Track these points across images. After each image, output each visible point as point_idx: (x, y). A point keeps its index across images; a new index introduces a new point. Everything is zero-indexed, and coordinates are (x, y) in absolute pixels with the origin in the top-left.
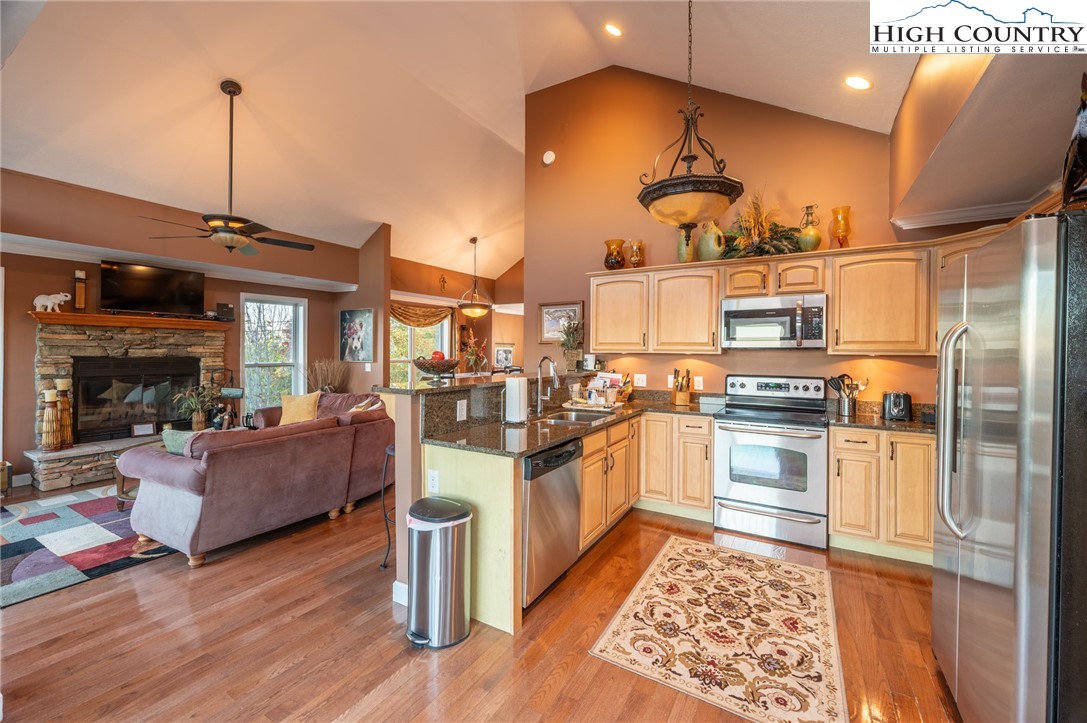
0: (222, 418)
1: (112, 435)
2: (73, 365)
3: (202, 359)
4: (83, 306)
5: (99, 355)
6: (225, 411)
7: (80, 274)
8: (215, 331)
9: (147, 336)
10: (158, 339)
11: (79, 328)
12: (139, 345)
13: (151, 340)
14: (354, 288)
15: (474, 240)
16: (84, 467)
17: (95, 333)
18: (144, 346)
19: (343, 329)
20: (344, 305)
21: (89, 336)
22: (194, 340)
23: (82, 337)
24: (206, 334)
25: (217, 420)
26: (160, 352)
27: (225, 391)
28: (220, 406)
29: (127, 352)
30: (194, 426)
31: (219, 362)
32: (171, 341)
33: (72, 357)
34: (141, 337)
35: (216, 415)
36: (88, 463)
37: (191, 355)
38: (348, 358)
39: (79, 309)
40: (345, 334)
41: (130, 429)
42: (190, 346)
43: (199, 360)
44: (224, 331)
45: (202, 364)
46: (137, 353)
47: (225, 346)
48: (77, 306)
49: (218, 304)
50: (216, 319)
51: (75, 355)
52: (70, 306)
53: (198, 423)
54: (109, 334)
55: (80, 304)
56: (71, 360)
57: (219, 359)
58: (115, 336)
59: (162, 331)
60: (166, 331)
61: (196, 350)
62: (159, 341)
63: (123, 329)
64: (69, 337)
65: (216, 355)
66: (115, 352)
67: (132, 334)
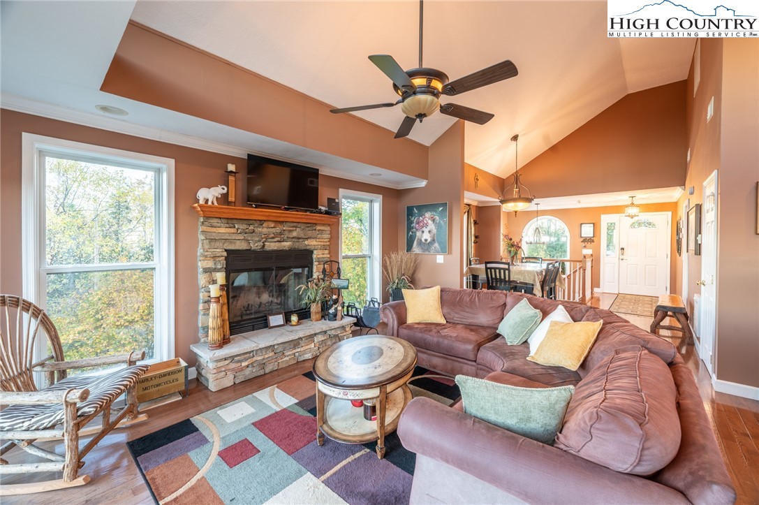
0: (336, 309)
1: (253, 326)
2: (226, 259)
3: (315, 252)
4: (233, 200)
5: (245, 248)
6: (338, 301)
7: (231, 167)
8: (324, 225)
9: (278, 229)
10: (286, 232)
11: (230, 221)
12: (273, 238)
13: (281, 234)
14: (423, 183)
15: (515, 138)
16: (244, 364)
17: (243, 227)
18: (276, 239)
19: (410, 223)
20: (409, 201)
21: (237, 229)
22: (310, 233)
23: (232, 230)
24: (318, 228)
25: (332, 311)
26: (286, 245)
27: (335, 283)
28: (335, 297)
29: (264, 246)
30: (313, 316)
31: (325, 255)
32: (295, 234)
33: (226, 250)
34: (273, 230)
35: (332, 306)
36: (246, 359)
37: (308, 248)
38: (416, 249)
39: (231, 202)
40: (413, 228)
41: (266, 320)
42: (307, 239)
43: (312, 252)
44: (329, 225)
45: (314, 256)
46: (272, 246)
47: (330, 239)
48: (230, 199)
49: (328, 198)
50: (327, 213)
51: (227, 248)
52: (224, 199)
53: (316, 313)
54: (251, 227)
55: (231, 199)
56: (225, 254)
57: (327, 252)
58: (256, 230)
59: (289, 224)
60: (292, 225)
61: (311, 243)
62: (286, 235)
63: (261, 222)
64: (223, 230)
65: (324, 248)
66: (255, 246)
67: (268, 227)
